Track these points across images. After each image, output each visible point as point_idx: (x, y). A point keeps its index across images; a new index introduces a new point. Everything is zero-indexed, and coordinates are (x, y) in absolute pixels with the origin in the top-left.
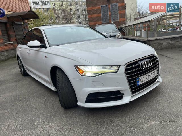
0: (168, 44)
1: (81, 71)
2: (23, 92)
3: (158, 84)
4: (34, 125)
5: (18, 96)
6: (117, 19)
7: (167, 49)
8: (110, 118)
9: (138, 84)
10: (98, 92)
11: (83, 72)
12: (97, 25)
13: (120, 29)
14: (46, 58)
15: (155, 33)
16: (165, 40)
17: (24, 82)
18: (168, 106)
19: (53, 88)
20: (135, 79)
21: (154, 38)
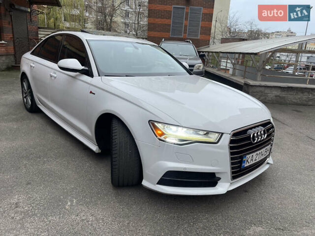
0: (276, 96)
1: (159, 132)
2: (33, 143)
3: (267, 166)
4: (65, 208)
5: (26, 150)
6: (197, 35)
7: (273, 103)
8: (191, 212)
9: (243, 165)
10: (183, 170)
11: (163, 134)
12: (163, 40)
13: (202, 55)
14: (91, 94)
15: (259, 74)
16: (273, 89)
17: (31, 124)
18: (279, 204)
19: (94, 148)
20: (242, 158)
21: (257, 83)
